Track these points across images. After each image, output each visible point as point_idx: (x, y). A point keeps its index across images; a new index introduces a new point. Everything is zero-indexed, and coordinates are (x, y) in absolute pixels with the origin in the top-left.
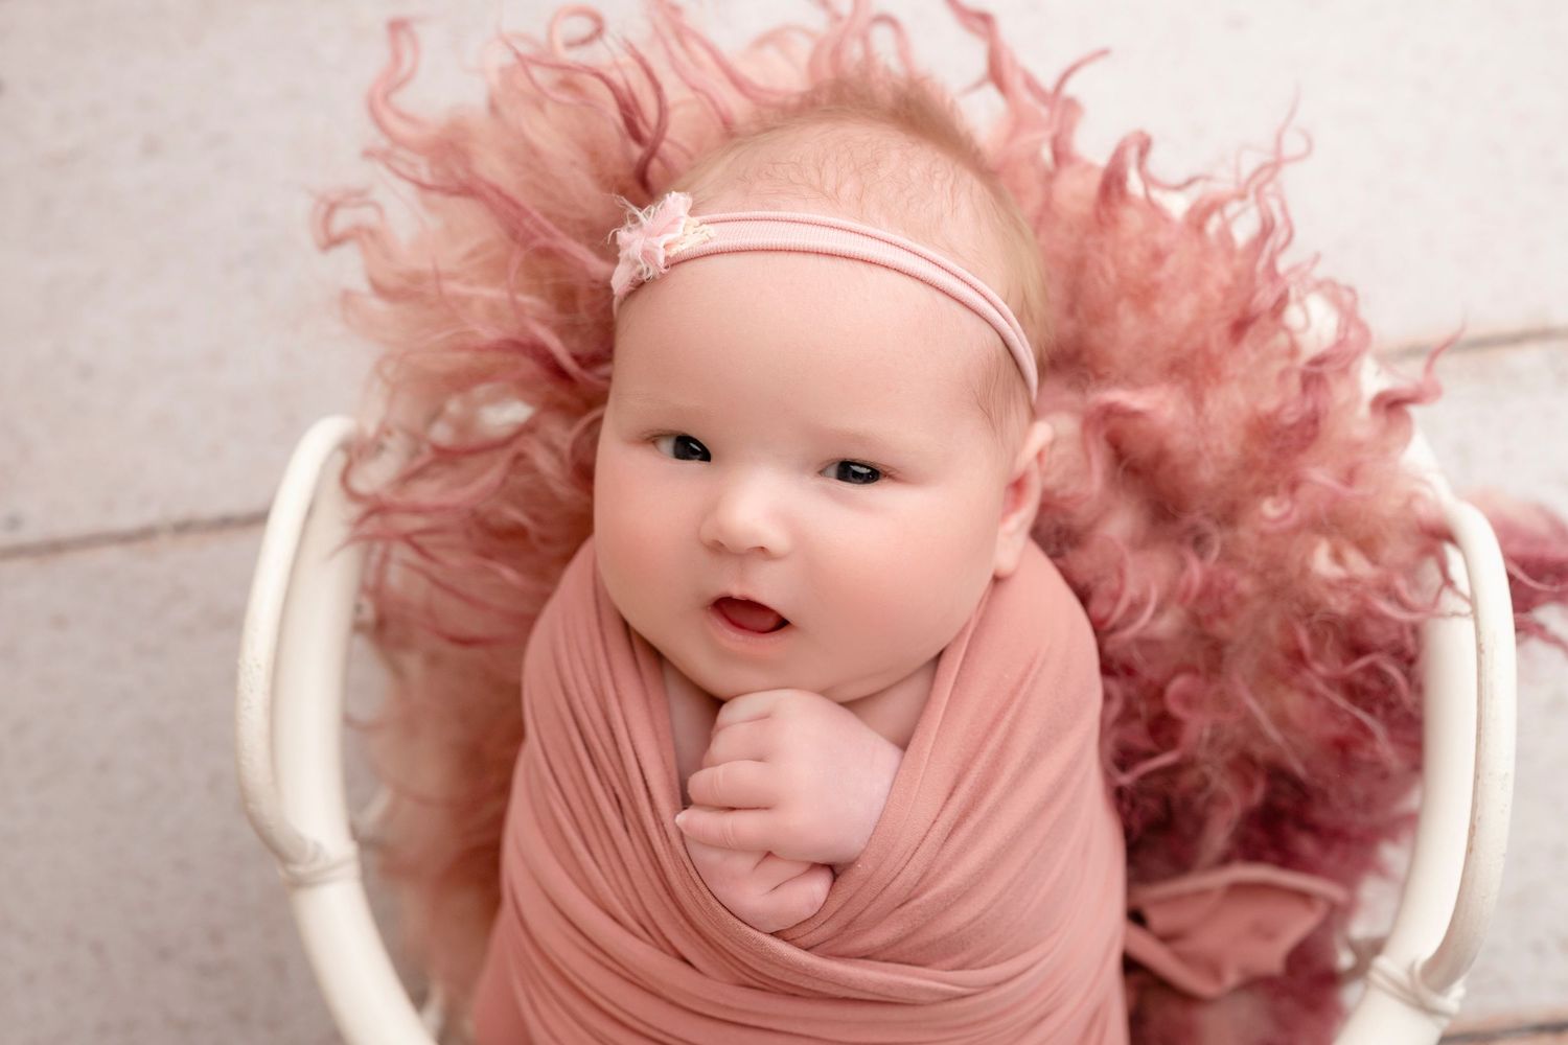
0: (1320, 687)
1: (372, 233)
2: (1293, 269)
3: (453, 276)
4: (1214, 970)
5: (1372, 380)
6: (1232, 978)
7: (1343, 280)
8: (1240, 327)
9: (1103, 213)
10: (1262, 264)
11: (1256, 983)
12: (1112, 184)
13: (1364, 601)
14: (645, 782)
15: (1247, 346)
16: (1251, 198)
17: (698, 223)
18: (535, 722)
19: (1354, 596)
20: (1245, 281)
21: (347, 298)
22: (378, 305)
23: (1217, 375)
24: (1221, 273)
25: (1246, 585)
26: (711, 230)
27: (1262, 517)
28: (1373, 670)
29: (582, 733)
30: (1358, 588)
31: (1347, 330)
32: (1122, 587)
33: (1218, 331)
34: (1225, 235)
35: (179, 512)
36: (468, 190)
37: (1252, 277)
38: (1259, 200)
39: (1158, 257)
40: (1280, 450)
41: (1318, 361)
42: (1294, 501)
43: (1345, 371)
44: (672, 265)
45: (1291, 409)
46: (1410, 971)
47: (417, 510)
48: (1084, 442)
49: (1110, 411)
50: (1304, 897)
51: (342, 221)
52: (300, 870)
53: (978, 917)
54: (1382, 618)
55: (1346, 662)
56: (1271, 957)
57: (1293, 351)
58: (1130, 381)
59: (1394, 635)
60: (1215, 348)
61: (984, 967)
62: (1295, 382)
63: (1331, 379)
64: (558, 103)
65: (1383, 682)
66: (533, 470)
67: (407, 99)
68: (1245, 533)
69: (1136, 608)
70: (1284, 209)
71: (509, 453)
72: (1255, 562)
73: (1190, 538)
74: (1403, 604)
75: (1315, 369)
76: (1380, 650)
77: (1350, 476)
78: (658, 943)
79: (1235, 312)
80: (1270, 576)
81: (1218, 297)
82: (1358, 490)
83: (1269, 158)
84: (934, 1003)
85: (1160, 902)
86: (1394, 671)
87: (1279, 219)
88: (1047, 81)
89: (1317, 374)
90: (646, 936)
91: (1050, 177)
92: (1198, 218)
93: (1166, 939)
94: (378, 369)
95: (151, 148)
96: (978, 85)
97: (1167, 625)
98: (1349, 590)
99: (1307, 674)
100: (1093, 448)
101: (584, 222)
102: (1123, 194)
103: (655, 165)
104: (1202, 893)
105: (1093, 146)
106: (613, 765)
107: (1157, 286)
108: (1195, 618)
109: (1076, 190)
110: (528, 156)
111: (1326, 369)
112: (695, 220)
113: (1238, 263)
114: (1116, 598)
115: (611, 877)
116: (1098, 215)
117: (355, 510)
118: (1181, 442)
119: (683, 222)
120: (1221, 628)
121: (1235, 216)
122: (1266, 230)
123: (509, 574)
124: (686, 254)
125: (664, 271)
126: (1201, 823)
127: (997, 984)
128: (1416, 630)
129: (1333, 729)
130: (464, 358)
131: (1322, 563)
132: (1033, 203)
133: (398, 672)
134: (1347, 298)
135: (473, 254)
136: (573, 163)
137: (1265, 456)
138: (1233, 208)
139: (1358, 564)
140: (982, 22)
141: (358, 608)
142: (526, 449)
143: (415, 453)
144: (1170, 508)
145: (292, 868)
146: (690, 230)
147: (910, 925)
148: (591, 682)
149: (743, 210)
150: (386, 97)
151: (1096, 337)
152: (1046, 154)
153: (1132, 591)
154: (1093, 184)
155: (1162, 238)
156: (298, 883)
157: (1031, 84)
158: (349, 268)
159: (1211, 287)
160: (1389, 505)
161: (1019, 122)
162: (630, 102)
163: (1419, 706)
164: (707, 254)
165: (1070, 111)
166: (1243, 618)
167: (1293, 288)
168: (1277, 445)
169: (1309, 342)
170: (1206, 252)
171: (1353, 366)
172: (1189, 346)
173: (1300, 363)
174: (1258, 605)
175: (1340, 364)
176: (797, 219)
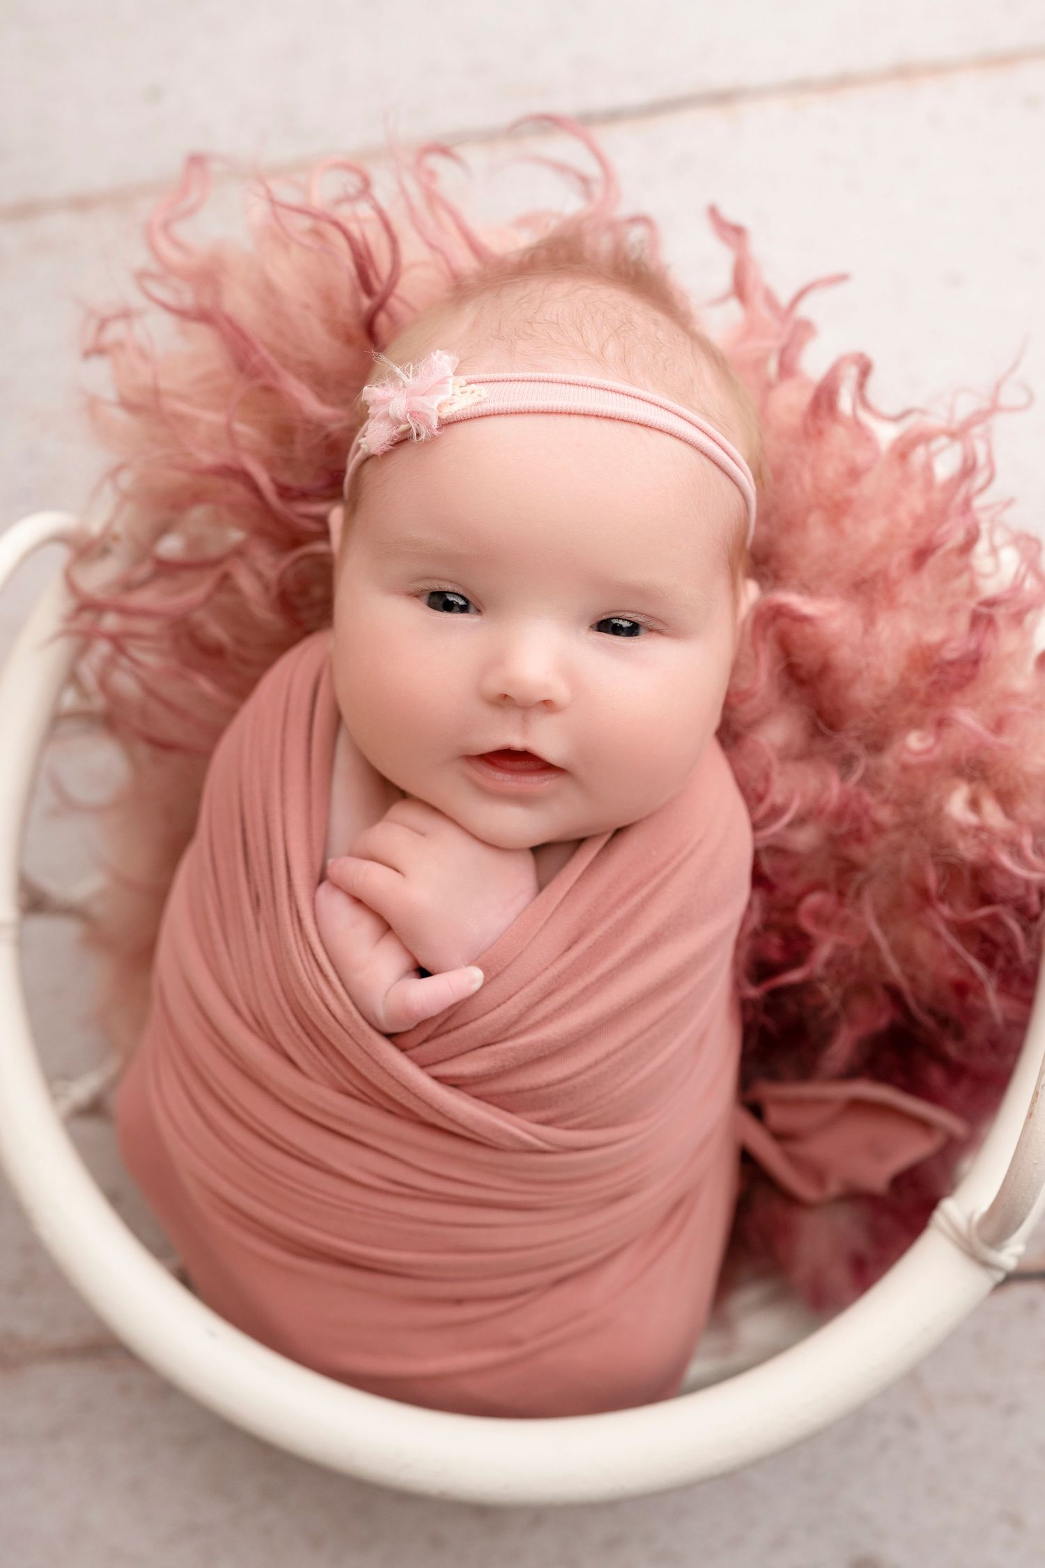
0: (943, 929)
2: (987, 508)
3: (182, 397)
4: (818, 1175)
6: (834, 1188)
9: (811, 424)
10: (959, 498)
11: (855, 1196)
12: (824, 399)
13: (990, 850)
15: (926, 576)
16: (960, 437)
17: (464, 383)
19: (982, 843)
20: (938, 513)
21: (92, 405)
22: (119, 416)
23: (892, 600)
24: (914, 502)
25: (884, 815)
26: (482, 390)
27: (906, 747)
28: (995, 920)
29: (244, 831)
30: (984, 836)
31: (1026, 575)
32: (767, 790)
33: (901, 555)
34: (928, 468)
36: (204, 316)
37: (944, 512)
38: (965, 441)
39: (855, 474)
40: (934, 683)
41: (991, 603)
42: (938, 738)
43: (1018, 618)
44: (446, 425)
45: (954, 644)
46: (970, 1220)
48: (754, 637)
49: (780, 612)
50: (924, 1125)
54: (1004, 871)
55: (972, 907)
56: (877, 1176)
57: (972, 590)
58: (807, 589)
59: (1020, 893)
60: (894, 573)
61: (568, 1128)
62: (963, 621)
63: (1001, 622)
64: (300, 244)
65: (1004, 934)
66: (236, 591)
67: (183, 231)
68: (888, 760)
69: (775, 814)
70: (989, 452)
71: (217, 572)
72: (895, 792)
73: (838, 756)
74: (1026, 862)
75: (987, 610)
76: (1004, 902)
77: (999, 726)
79: (920, 540)
80: (907, 808)
81: (908, 524)
82: (1004, 740)
84: (514, 1151)
85: (783, 1102)
86: (1014, 926)
87: (982, 459)
89: (986, 616)
91: (768, 387)
93: (781, 1137)
96: (722, 300)
97: (805, 839)
98: (975, 836)
99: (930, 913)
100: (762, 645)
101: (308, 363)
102: (833, 410)
103: (382, 319)
104: (820, 1102)
105: (816, 361)
106: (260, 863)
107: (848, 501)
108: (831, 839)
109: (791, 402)
110: (268, 292)
111: (996, 612)
112: (462, 380)
113: (935, 495)
114: (759, 801)
116: (806, 427)
118: (844, 655)
120: (857, 852)
121: (941, 450)
122: (968, 470)
123: (206, 687)
124: (459, 415)
125: (437, 433)
127: (579, 1149)
128: (1041, 890)
129: (952, 972)
130: (181, 477)
131: (957, 805)
134: (1035, 545)
135: (203, 379)
136: (307, 307)
137: (922, 685)
138: (941, 442)
139: (993, 815)
140: (734, 237)
142: (234, 571)
143: (136, 565)
149: (512, 374)
150: (166, 226)
151: (786, 545)
152: (772, 367)
153: (774, 797)
154: (807, 397)
155: (863, 459)
157: (770, 299)
159: (903, 513)
160: (1033, 762)
161: (750, 330)
162: (363, 252)
164: (482, 416)
165: (804, 329)
166: (879, 845)
167: (984, 527)
168: (934, 677)
169: (990, 587)
170: (906, 480)
171: (1029, 618)
172: (872, 568)
173: (972, 604)
174: (895, 837)
175: (1013, 610)
176: (572, 382)
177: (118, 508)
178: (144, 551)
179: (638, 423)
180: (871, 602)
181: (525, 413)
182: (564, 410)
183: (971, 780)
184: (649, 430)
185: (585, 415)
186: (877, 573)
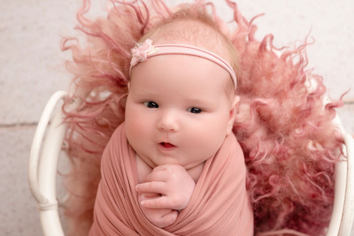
0: (308, 179)
1: (75, 47)
2: (307, 71)
3: (94, 57)
5: (326, 100)
7: (319, 75)
8: (292, 85)
9: (260, 53)
10: (300, 69)
12: (263, 46)
13: (320, 156)
14: (129, 184)
15: (294, 90)
16: (298, 53)
17: (154, 47)
18: (103, 169)
19: (318, 155)
20: (295, 73)
22: (74, 64)
23: (286, 97)
24: (289, 71)
25: (290, 151)
26: (158, 49)
27: (295, 133)
28: (322, 176)
29: (115, 172)
30: (318, 153)
31: (320, 87)
32: (258, 149)
33: (287, 85)
34: (291, 62)
35: (22, 120)
37: (297, 73)
38: (299, 54)
39: (273, 66)
40: (301, 116)
41: (312, 94)
42: (304, 129)
43: (319, 97)
44: (149, 58)
45: (304, 106)
47: (80, 117)
48: (250, 111)
49: (257, 103)
51: (68, 44)
52: (42, 205)
53: (211, 227)
54: (325, 162)
55: (315, 173)
57: (306, 92)
58: (263, 96)
59: (328, 167)
60: (286, 90)
62: (305, 100)
63: (315, 99)
65: (325, 179)
66: (110, 108)
67: (86, 16)
68: (291, 137)
69: (262, 155)
70: (306, 56)
71: (104, 105)
72: (293, 145)
73: (277, 138)
74: (330, 158)
75: (311, 96)
76: (324, 170)
77: (319, 124)
78: (131, 227)
79: (291, 81)
80: (297, 149)
81: (288, 77)
82: (321, 128)
83: (304, 43)
86: (328, 177)
87: (305, 59)
88: (249, 20)
89: (311, 98)
90: (128, 225)
91: (247, 44)
92: (284, 57)
94: (74, 80)
95: (24, 28)
96: (231, 22)
97: (270, 161)
98: (316, 153)
99: (305, 176)
100: (252, 113)
102: (265, 49)
105: (259, 37)
106: (121, 180)
107: (272, 73)
108: (277, 159)
109: (254, 48)
110: (116, 28)
111: (314, 96)
112: (154, 46)
113: (294, 69)
114: (256, 152)
115: (120, 209)
116: (258, 54)
117: (64, 116)
118: (275, 113)
119: (151, 47)
120: (284, 162)
121: (294, 57)
122: (301, 61)
123: (102, 134)
124: (152, 55)
125: (146, 59)
126: (277, 216)
128: (334, 166)
131: (310, 146)
132: (242, 50)
133: (73, 162)
134: (320, 79)
135: (100, 52)
137: (297, 118)
138: (294, 55)
139: (319, 147)
140: (233, 5)
141: (64, 144)
142: (109, 103)
143: (81, 104)
144: (272, 130)
145: (40, 205)
146: (152, 49)
147: (194, 227)
148: (117, 158)
149: (166, 44)
150: (81, 15)
151: (256, 86)
152: (247, 39)
153: (261, 150)
154: (258, 46)
155: (274, 61)
156: (42, 209)
158: (69, 55)
159: (286, 74)
160: (328, 133)
163: (334, 186)
164: (158, 55)
165: (254, 28)
166: (290, 160)
167: (307, 76)
168: (300, 115)
169: (310, 90)
170: (286, 66)
171: (321, 97)
172: (280, 89)
173: (307, 95)
174: (294, 157)
175: (318, 95)
176: (180, 46)
177: (77, 89)
178: (82, 100)
179: (197, 56)
180: (280, 98)
181: (168, 54)
182: (177, 53)
183: (312, 139)
184: (200, 58)
185: (183, 54)
186: (281, 91)
